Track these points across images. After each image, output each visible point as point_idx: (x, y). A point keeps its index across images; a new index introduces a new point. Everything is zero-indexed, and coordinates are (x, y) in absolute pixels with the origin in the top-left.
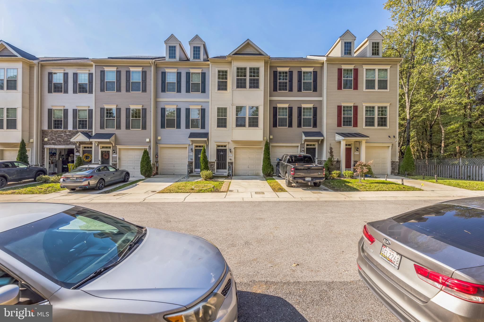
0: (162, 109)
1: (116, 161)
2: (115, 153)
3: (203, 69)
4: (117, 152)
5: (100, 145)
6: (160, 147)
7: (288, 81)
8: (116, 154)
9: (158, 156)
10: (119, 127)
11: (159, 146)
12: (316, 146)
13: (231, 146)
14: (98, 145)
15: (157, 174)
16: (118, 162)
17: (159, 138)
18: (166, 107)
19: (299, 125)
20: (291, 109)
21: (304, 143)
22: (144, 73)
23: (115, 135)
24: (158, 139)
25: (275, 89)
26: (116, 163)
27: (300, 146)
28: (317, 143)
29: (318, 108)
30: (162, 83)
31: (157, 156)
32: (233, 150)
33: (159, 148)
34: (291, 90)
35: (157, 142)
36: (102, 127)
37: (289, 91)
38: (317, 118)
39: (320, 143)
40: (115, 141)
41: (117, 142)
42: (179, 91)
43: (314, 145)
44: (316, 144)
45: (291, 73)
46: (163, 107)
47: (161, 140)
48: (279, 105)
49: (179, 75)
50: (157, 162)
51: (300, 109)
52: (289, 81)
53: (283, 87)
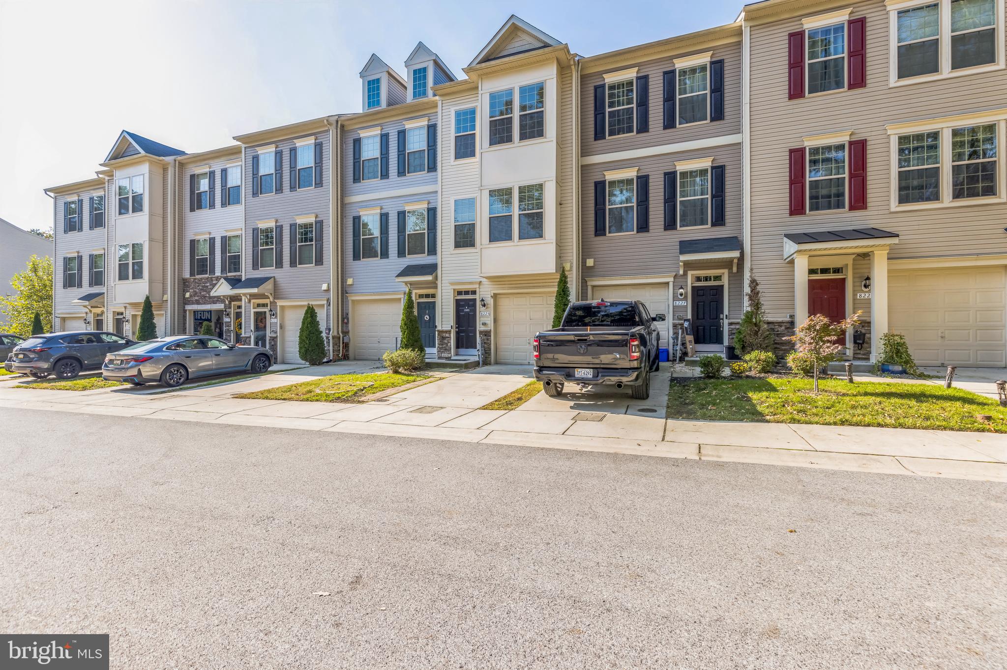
0: (354, 218)
1: (276, 333)
2: (273, 315)
3: (431, 118)
4: (276, 313)
5: (252, 301)
6: (353, 301)
7: (634, 105)
8: (276, 317)
9: (348, 319)
10: (279, 264)
11: (352, 298)
12: (725, 281)
13: (486, 292)
14: (249, 301)
15: (346, 357)
16: (278, 335)
17: (350, 281)
18: (361, 213)
19: (670, 225)
20: (643, 182)
21: (685, 274)
22: (319, 148)
23: (274, 279)
24: (348, 283)
25: (599, 135)
26: (275, 335)
27: (674, 282)
28: (726, 271)
29: (727, 168)
30: (354, 163)
31: (346, 320)
32: (490, 301)
33: (350, 302)
34: (644, 127)
35: (344, 291)
36: (255, 266)
37: (638, 132)
38: (727, 198)
39: (735, 269)
40: (274, 292)
41: (277, 293)
42: (385, 175)
43: (718, 278)
44: (723, 273)
45: (643, 81)
46: (356, 214)
47: (354, 286)
48: (610, 176)
49: (385, 138)
50: (346, 333)
51: (670, 178)
52: (638, 105)
53: (621, 125)
